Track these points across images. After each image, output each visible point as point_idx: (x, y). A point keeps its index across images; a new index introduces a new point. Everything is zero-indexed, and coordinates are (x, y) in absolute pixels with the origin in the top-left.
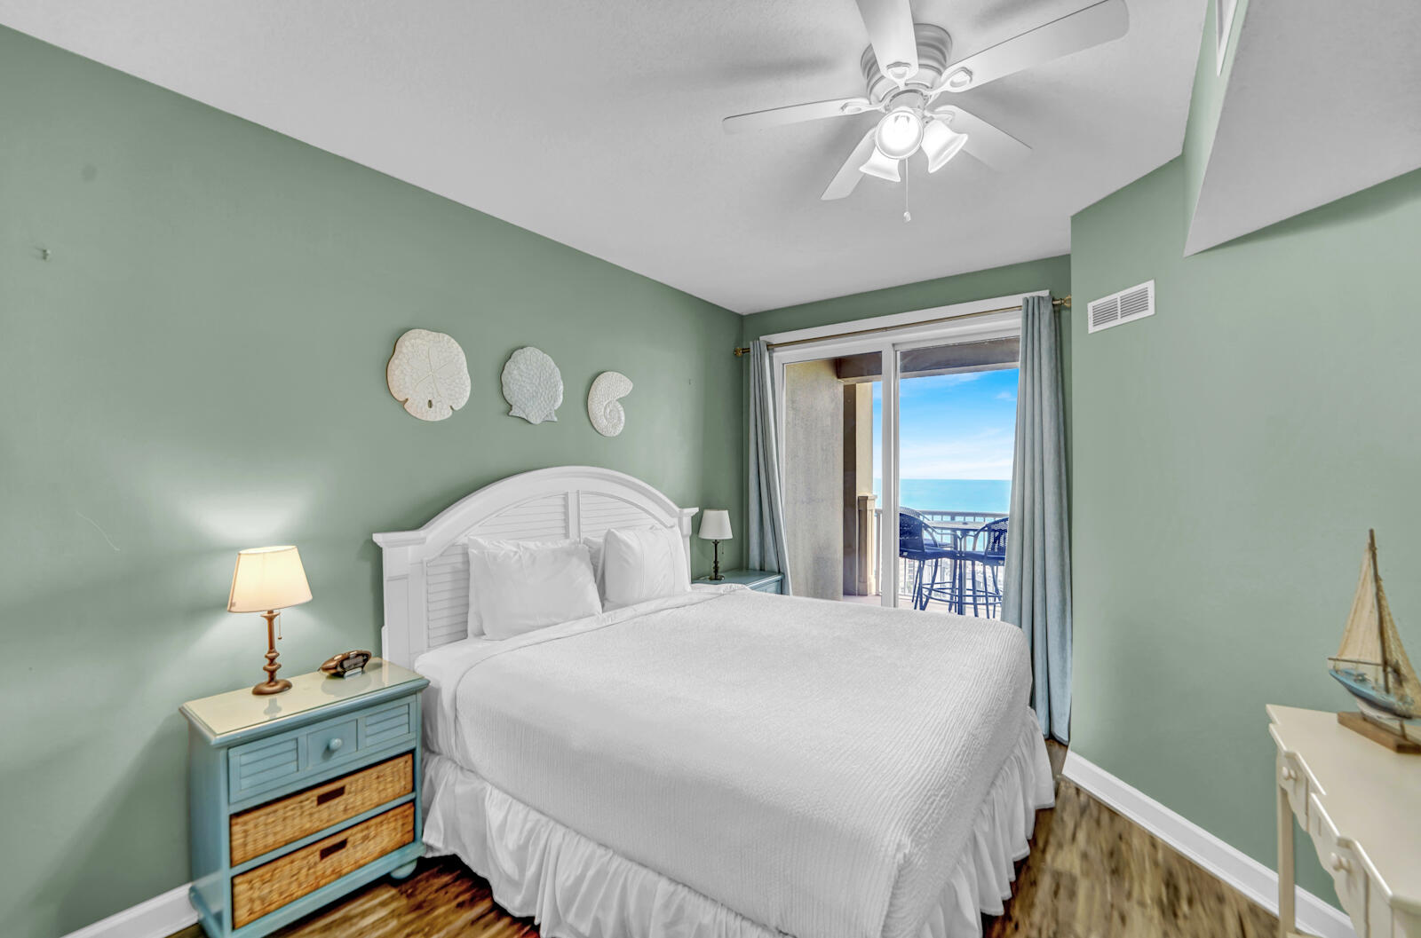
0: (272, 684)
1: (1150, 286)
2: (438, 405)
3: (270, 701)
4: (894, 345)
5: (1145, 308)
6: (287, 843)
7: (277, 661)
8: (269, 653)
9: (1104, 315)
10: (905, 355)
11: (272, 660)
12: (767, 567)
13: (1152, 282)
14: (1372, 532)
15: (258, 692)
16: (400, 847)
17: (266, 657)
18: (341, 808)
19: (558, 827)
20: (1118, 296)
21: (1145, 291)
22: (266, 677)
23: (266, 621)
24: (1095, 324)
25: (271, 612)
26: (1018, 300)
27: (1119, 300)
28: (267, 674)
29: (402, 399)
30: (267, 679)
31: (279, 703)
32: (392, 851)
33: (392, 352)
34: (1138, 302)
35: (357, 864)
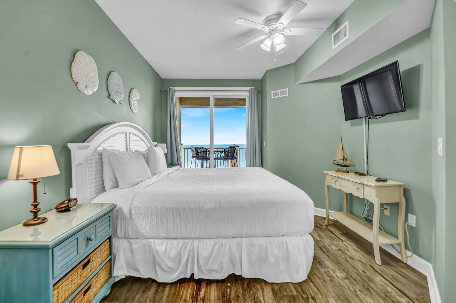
0: (36, 219)
1: (287, 89)
2: (89, 87)
3: (34, 229)
4: (213, 96)
5: (286, 94)
6: (72, 293)
7: (38, 207)
8: (34, 202)
9: (277, 94)
10: (216, 99)
11: (35, 206)
12: (174, 163)
13: (288, 89)
14: (341, 136)
15: (26, 225)
16: (106, 282)
17: (32, 205)
18: (90, 269)
19: (194, 240)
20: (279, 90)
21: (286, 90)
22: (32, 215)
23: (32, 186)
24: (274, 96)
25: (35, 180)
26: (248, 89)
27: (279, 92)
28: (32, 214)
29: (76, 82)
30: (32, 217)
31: (39, 230)
32: (104, 284)
33: (72, 59)
34: (284, 93)
35: (94, 294)
